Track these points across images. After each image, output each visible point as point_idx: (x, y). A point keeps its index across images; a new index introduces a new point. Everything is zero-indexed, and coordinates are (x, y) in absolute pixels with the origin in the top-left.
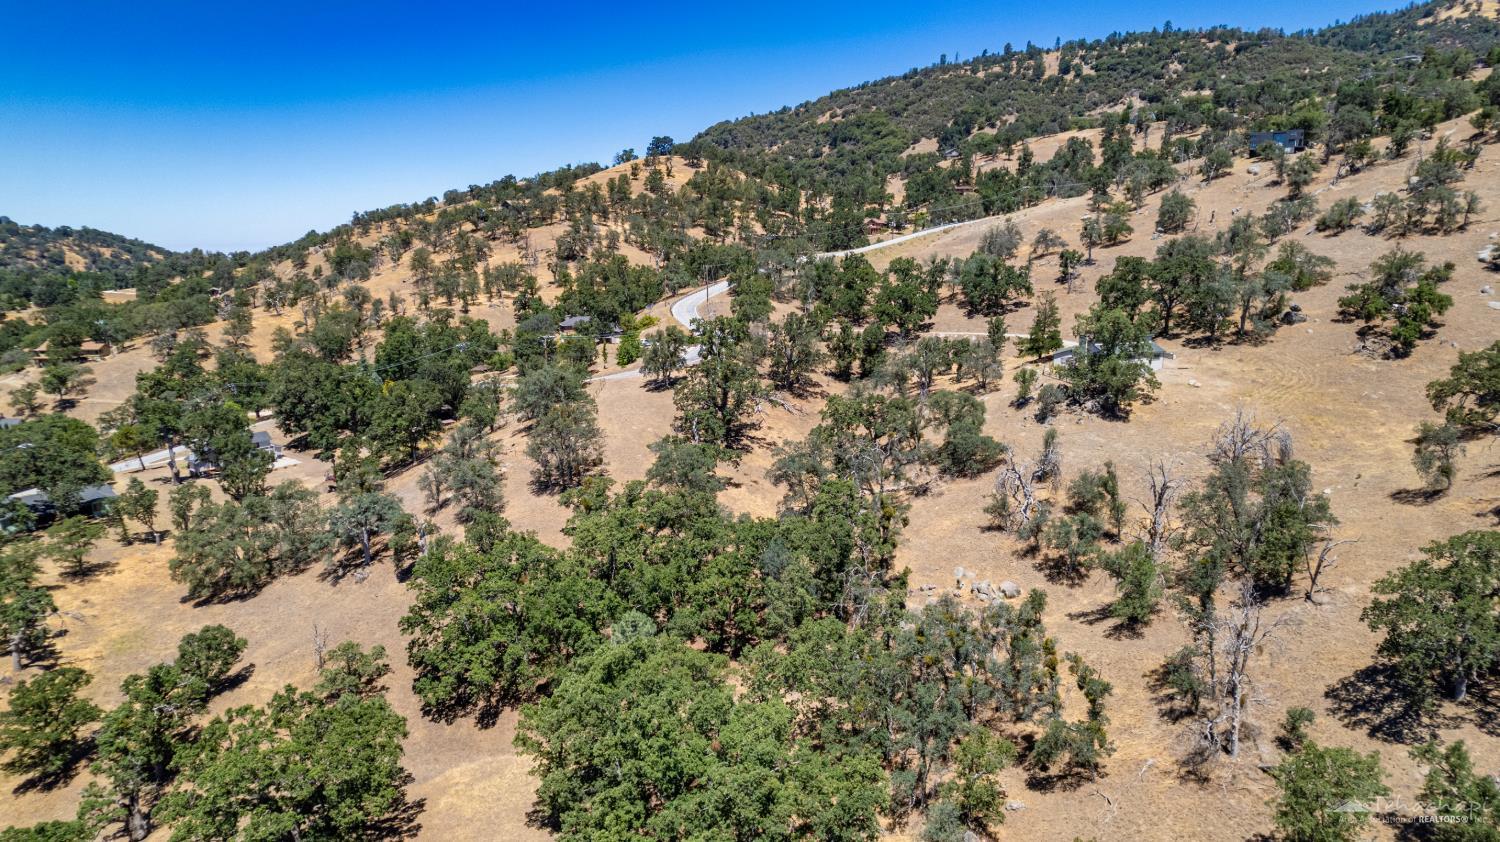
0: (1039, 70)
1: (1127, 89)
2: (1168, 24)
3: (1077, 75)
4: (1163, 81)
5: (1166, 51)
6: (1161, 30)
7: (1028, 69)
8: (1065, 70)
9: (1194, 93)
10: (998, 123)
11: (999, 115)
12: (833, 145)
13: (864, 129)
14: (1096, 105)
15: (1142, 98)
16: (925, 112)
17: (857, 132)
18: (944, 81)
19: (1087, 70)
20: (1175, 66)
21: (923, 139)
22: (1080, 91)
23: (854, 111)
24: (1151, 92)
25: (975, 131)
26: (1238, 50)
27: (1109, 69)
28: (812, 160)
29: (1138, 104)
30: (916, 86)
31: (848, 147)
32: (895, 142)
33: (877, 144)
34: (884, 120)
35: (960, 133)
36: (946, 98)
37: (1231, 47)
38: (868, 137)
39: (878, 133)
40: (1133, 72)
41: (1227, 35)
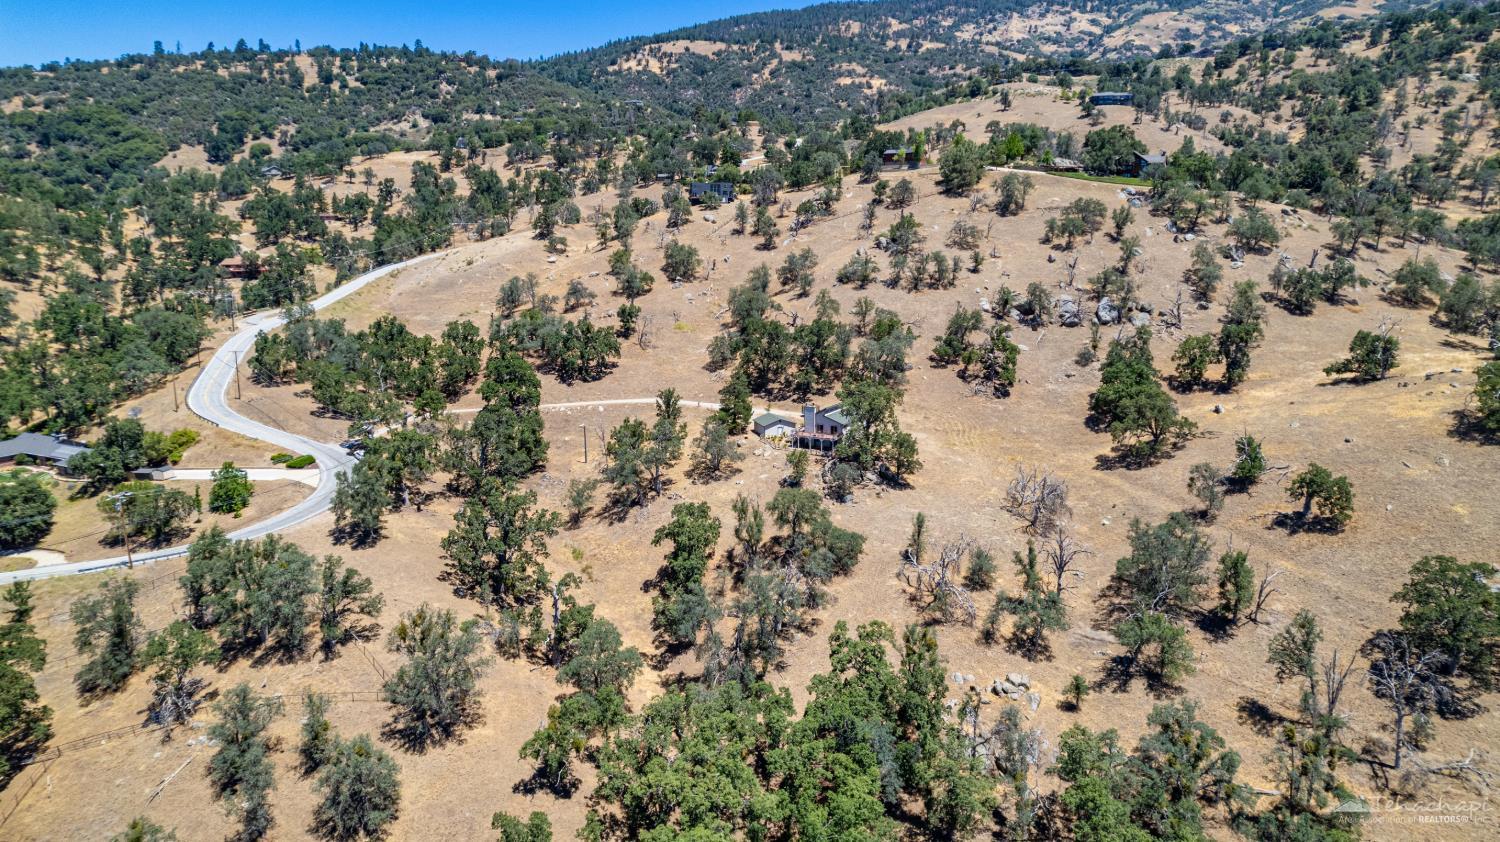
0: (297, 78)
1: (408, 107)
2: (418, 42)
3: (344, 86)
4: (439, 101)
5: (431, 71)
6: (412, 48)
7: (281, 72)
8: (327, 79)
9: (477, 117)
10: (277, 134)
11: (275, 124)
12: (44, 142)
13: (91, 127)
14: (379, 120)
15: (425, 116)
16: (174, 113)
17: (82, 130)
18: (179, 75)
19: (352, 83)
20: (444, 87)
21: (183, 146)
22: (355, 103)
23: (62, 101)
24: (433, 112)
25: (249, 143)
26: (500, 78)
27: (377, 82)
28: (17, 163)
29: (424, 124)
30: (141, 77)
31: (73, 148)
32: (149, 148)
33: (122, 148)
34: (118, 117)
35: (231, 141)
36: (195, 98)
37: (492, 73)
38: (101, 138)
39: (116, 134)
40: (404, 89)
41: (483, 63)
